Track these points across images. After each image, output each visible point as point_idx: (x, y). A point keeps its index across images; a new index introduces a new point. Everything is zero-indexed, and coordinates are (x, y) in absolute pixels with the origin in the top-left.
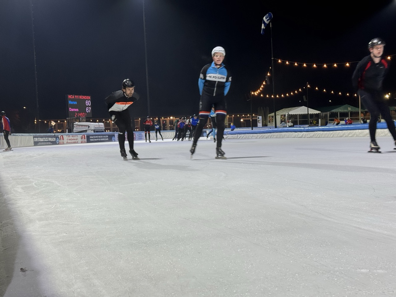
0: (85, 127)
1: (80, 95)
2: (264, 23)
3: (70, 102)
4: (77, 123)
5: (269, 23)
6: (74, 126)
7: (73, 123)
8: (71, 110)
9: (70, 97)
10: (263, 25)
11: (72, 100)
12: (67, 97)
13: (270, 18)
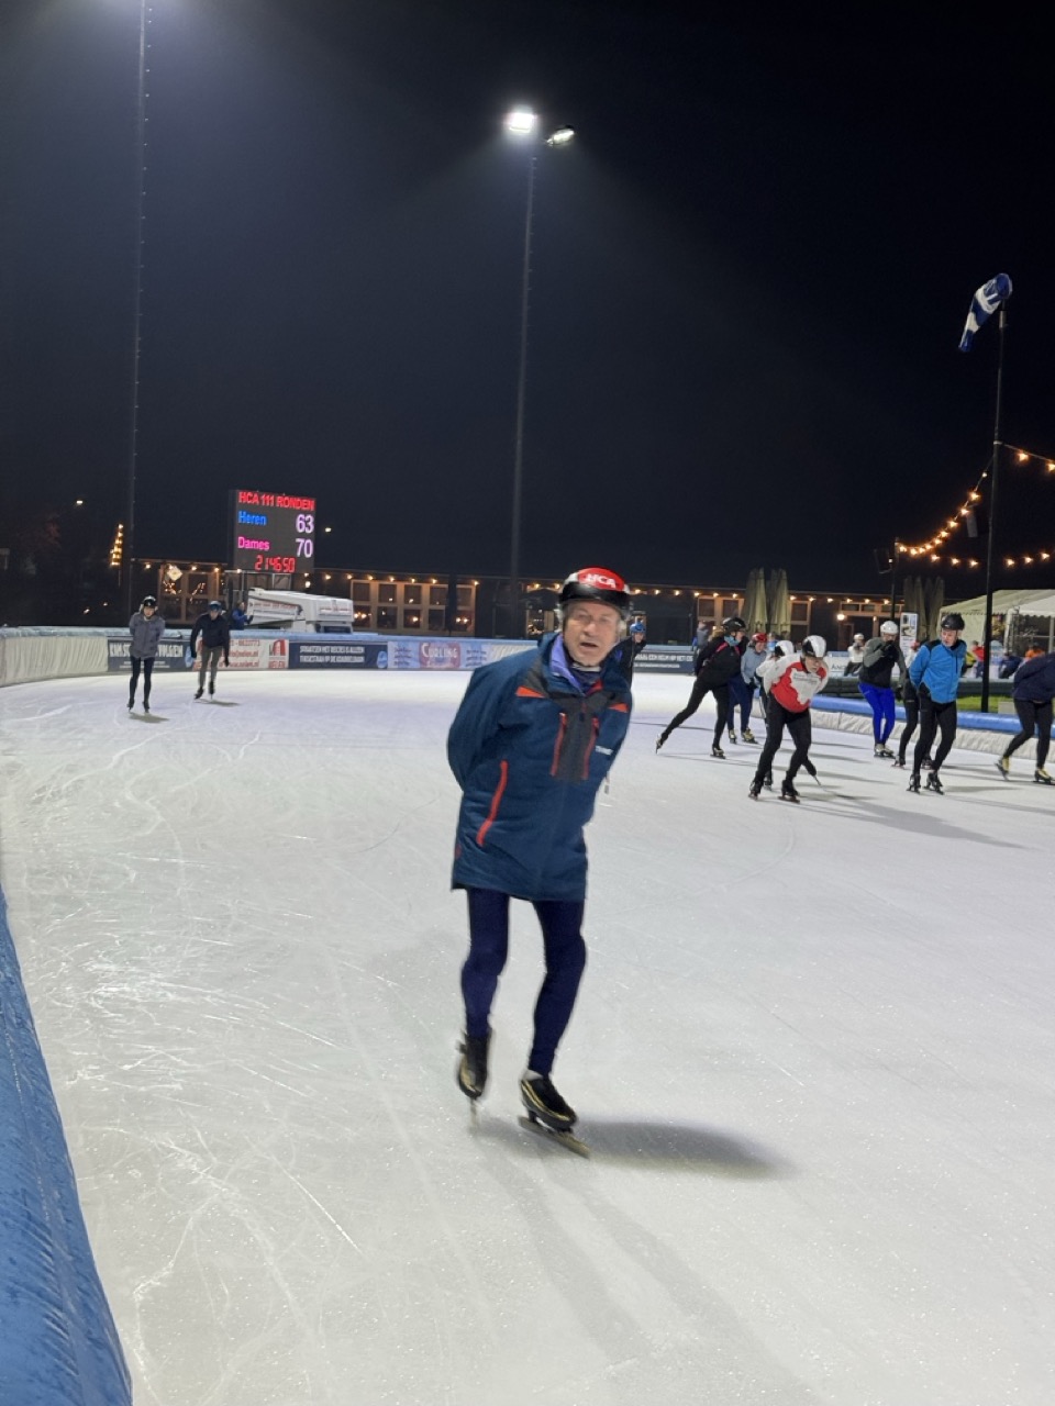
0: (288, 610)
1: (280, 493)
2: (978, 309)
3: (242, 517)
4: (259, 592)
5: (997, 312)
6: (250, 600)
7: (247, 590)
8: (242, 543)
9: (243, 497)
10: (971, 318)
11: (250, 508)
12: (235, 498)
13: (1000, 294)
